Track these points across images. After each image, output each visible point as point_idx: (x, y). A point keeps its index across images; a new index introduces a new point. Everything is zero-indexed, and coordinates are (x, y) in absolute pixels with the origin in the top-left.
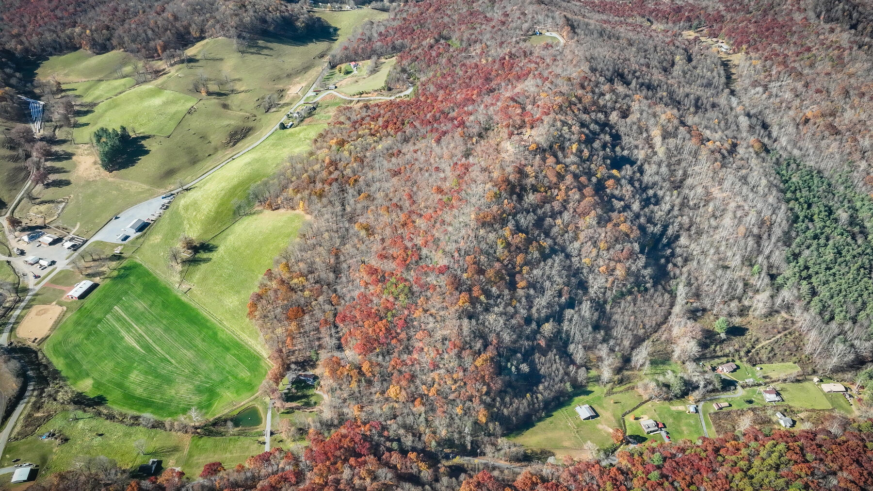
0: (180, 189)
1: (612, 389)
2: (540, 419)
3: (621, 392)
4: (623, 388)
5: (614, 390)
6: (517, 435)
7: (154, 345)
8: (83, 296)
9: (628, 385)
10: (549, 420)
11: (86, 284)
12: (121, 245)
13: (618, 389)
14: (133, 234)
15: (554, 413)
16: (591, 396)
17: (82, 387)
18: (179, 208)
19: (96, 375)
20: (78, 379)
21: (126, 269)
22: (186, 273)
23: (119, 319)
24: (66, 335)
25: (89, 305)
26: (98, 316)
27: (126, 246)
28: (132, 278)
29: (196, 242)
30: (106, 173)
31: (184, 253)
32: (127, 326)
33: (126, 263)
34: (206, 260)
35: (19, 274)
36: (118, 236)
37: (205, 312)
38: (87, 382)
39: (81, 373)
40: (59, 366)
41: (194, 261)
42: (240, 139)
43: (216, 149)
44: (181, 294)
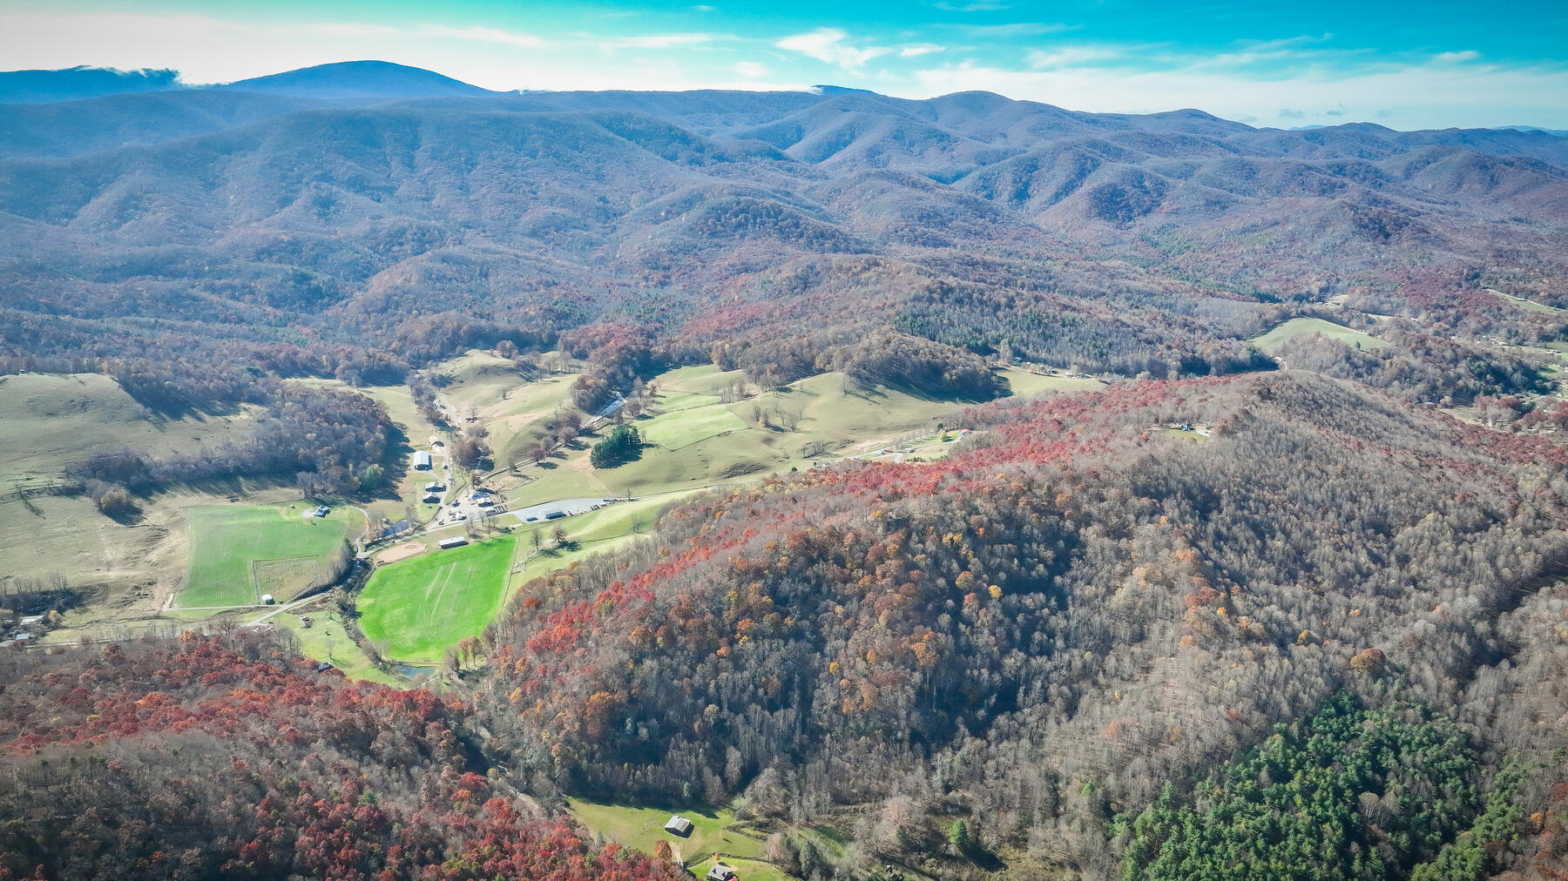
0: (626, 499)
1: (743, 827)
3: (748, 835)
5: (746, 830)
7: (440, 597)
8: (445, 547)
9: (764, 834)
11: (461, 539)
12: (523, 523)
14: (543, 519)
16: (711, 820)
17: (362, 602)
18: (603, 512)
19: (380, 599)
20: (367, 596)
21: (500, 541)
22: (531, 560)
23: (445, 573)
24: (401, 568)
25: (441, 555)
26: (437, 563)
27: (525, 525)
28: (495, 549)
29: (569, 538)
30: (593, 469)
31: (548, 543)
32: (443, 578)
33: (506, 537)
34: (558, 556)
35: (435, 518)
36: (530, 516)
37: (503, 592)
38: (369, 601)
39: (374, 593)
40: (369, 585)
41: (549, 553)
42: (740, 474)
43: (706, 476)
44: (509, 572)
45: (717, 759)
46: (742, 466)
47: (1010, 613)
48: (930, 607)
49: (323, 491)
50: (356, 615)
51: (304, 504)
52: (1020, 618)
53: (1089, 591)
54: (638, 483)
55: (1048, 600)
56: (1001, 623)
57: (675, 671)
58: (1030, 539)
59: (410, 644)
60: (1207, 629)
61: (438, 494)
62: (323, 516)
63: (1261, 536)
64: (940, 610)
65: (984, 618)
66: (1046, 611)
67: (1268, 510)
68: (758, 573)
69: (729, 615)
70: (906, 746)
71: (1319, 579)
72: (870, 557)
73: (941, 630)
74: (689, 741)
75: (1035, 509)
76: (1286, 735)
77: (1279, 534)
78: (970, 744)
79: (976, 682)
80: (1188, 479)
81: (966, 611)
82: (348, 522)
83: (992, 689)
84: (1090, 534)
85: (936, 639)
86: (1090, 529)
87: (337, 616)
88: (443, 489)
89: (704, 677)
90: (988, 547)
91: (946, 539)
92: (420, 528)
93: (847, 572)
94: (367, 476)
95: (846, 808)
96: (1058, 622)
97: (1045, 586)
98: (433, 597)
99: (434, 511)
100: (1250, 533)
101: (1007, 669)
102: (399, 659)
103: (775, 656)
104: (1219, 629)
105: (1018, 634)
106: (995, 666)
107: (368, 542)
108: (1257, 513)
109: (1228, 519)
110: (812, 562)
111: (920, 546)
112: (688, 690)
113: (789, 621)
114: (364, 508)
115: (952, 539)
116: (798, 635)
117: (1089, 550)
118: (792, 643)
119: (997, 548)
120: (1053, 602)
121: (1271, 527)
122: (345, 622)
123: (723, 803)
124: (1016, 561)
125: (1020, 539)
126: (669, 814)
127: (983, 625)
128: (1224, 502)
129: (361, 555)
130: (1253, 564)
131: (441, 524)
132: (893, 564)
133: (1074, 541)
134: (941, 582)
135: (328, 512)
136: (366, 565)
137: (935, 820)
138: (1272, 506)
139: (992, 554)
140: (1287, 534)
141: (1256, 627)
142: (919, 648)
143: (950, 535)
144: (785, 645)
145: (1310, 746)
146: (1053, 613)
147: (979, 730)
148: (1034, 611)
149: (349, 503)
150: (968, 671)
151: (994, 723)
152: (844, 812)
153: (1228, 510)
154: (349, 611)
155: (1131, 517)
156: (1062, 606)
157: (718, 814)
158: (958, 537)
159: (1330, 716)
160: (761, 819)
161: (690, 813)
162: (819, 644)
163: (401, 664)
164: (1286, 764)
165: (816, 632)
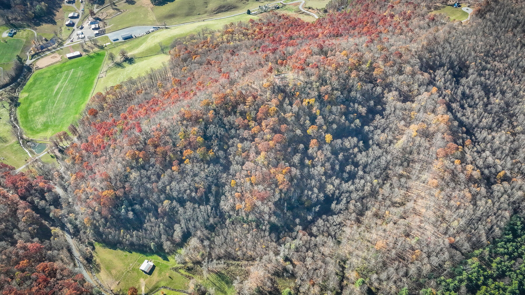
0: (164, 27)
1: (180, 269)
2: (123, 249)
3: (182, 275)
4: (187, 274)
5: (181, 271)
6: (103, 246)
7: (60, 93)
8: (70, 58)
9: (190, 275)
10: (127, 253)
11: (77, 53)
12: (111, 42)
13: (182, 271)
14: (121, 40)
15: (134, 253)
16: (165, 262)
17: (22, 95)
18: (151, 36)
19: (31, 94)
20: (25, 91)
21: (98, 54)
22: (110, 68)
23: (67, 75)
24: (46, 72)
25: (67, 63)
26: (64, 70)
27: (112, 44)
28: (94, 60)
29: (129, 54)
30: (152, 5)
31: (119, 58)
32: (65, 81)
33: (101, 52)
34: (123, 67)
35: (69, 37)
36: (115, 38)
37: (92, 90)
38: (25, 95)
39: (29, 91)
40: (28, 83)
41: (119, 65)
42: (222, 11)
43: (206, 12)
44: (97, 77)
45: (169, 228)
46: (224, 7)
47: (335, 153)
48: (289, 150)
49: (16, 19)
50: (17, 105)
51: (5, 28)
52: (340, 156)
53: (383, 137)
54: (171, 16)
55: (358, 142)
56: (328, 159)
57: (149, 178)
58: (354, 101)
59: (39, 126)
60: (447, 176)
61: (74, 20)
62: (12, 36)
63: (487, 94)
64: (295, 151)
65: (320, 156)
66: (356, 150)
67: (496, 76)
68: (196, 120)
69: (180, 144)
70: (267, 234)
71: (515, 124)
72: (260, 115)
73: (294, 166)
74: (157, 218)
75: (360, 79)
76: (481, 258)
77: (498, 94)
78: (302, 237)
79: (309, 198)
80: (453, 55)
81: (310, 151)
82: (25, 40)
83: (318, 202)
84: (391, 97)
85: (290, 172)
86: (391, 94)
87: (7, 105)
88: (77, 17)
89: (164, 183)
90: (329, 106)
91: (305, 103)
92: (61, 44)
93: (246, 121)
94: (37, 11)
95: (234, 262)
96: (361, 158)
97: (358, 133)
98: (57, 93)
99: (70, 32)
100: (482, 93)
101: (328, 190)
102: (31, 138)
103: (203, 174)
104: (454, 175)
105: (337, 167)
106: (322, 188)
107: (33, 53)
108: (489, 79)
109: (471, 83)
110: (228, 114)
111: (289, 107)
112: (156, 190)
113: (211, 154)
114: (36, 29)
115: (309, 103)
116: (216, 160)
117: (388, 107)
118: (211, 166)
119: (334, 109)
120: (361, 143)
121: (495, 88)
122: (11, 110)
123: (173, 252)
124: (344, 117)
125: (348, 101)
126: (145, 257)
127: (319, 160)
128: (471, 71)
129: (28, 62)
130: (480, 116)
131: (72, 41)
132: (272, 121)
133: (379, 100)
134: (298, 132)
135: (15, 33)
136: (29, 69)
137: (277, 279)
138: (498, 73)
139: (331, 112)
140: (503, 93)
141: (476, 174)
142: (280, 177)
143: (307, 100)
144: (208, 167)
145: (494, 265)
146: (360, 151)
147: (307, 226)
148: (349, 149)
149: (29, 26)
150: (306, 191)
151: (316, 224)
152: (232, 265)
153: (472, 77)
154: (14, 102)
155: (416, 86)
156: (367, 147)
157: (169, 258)
158: (312, 101)
159: (509, 241)
160: (190, 265)
161: (156, 256)
162: (226, 168)
163: (32, 140)
164: (478, 279)
165: (226, 158)
